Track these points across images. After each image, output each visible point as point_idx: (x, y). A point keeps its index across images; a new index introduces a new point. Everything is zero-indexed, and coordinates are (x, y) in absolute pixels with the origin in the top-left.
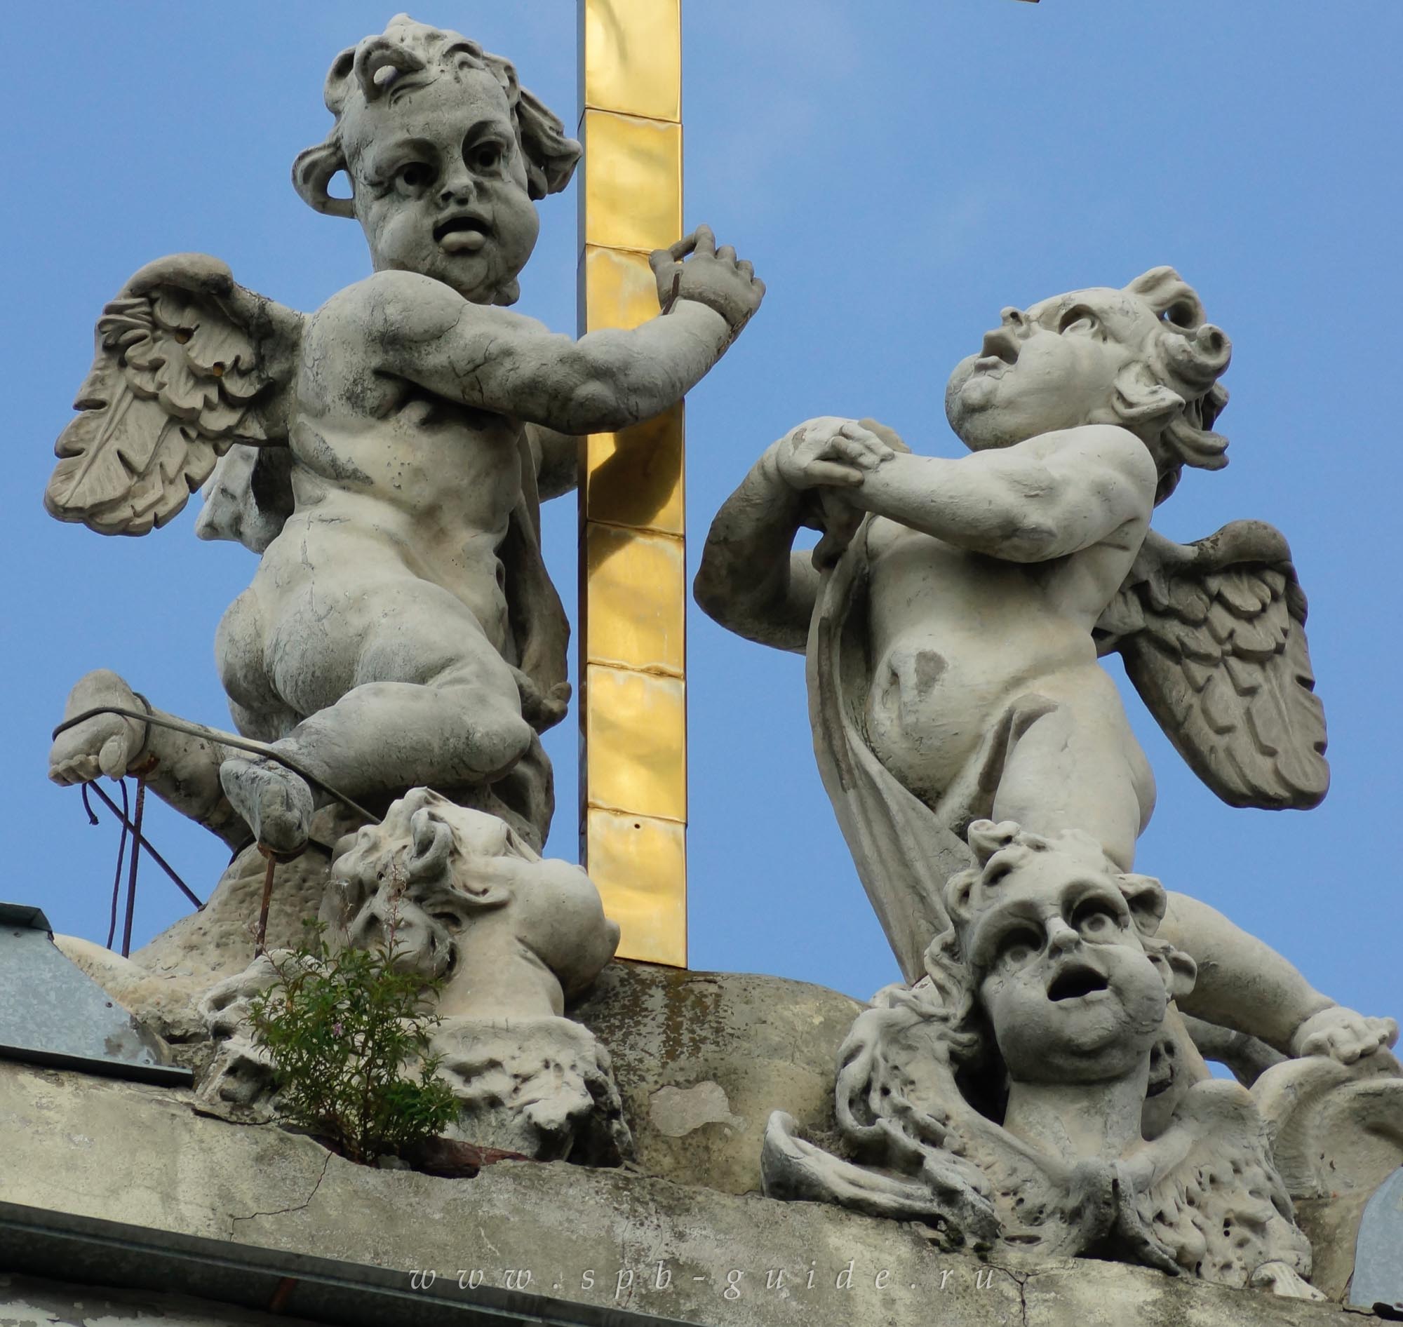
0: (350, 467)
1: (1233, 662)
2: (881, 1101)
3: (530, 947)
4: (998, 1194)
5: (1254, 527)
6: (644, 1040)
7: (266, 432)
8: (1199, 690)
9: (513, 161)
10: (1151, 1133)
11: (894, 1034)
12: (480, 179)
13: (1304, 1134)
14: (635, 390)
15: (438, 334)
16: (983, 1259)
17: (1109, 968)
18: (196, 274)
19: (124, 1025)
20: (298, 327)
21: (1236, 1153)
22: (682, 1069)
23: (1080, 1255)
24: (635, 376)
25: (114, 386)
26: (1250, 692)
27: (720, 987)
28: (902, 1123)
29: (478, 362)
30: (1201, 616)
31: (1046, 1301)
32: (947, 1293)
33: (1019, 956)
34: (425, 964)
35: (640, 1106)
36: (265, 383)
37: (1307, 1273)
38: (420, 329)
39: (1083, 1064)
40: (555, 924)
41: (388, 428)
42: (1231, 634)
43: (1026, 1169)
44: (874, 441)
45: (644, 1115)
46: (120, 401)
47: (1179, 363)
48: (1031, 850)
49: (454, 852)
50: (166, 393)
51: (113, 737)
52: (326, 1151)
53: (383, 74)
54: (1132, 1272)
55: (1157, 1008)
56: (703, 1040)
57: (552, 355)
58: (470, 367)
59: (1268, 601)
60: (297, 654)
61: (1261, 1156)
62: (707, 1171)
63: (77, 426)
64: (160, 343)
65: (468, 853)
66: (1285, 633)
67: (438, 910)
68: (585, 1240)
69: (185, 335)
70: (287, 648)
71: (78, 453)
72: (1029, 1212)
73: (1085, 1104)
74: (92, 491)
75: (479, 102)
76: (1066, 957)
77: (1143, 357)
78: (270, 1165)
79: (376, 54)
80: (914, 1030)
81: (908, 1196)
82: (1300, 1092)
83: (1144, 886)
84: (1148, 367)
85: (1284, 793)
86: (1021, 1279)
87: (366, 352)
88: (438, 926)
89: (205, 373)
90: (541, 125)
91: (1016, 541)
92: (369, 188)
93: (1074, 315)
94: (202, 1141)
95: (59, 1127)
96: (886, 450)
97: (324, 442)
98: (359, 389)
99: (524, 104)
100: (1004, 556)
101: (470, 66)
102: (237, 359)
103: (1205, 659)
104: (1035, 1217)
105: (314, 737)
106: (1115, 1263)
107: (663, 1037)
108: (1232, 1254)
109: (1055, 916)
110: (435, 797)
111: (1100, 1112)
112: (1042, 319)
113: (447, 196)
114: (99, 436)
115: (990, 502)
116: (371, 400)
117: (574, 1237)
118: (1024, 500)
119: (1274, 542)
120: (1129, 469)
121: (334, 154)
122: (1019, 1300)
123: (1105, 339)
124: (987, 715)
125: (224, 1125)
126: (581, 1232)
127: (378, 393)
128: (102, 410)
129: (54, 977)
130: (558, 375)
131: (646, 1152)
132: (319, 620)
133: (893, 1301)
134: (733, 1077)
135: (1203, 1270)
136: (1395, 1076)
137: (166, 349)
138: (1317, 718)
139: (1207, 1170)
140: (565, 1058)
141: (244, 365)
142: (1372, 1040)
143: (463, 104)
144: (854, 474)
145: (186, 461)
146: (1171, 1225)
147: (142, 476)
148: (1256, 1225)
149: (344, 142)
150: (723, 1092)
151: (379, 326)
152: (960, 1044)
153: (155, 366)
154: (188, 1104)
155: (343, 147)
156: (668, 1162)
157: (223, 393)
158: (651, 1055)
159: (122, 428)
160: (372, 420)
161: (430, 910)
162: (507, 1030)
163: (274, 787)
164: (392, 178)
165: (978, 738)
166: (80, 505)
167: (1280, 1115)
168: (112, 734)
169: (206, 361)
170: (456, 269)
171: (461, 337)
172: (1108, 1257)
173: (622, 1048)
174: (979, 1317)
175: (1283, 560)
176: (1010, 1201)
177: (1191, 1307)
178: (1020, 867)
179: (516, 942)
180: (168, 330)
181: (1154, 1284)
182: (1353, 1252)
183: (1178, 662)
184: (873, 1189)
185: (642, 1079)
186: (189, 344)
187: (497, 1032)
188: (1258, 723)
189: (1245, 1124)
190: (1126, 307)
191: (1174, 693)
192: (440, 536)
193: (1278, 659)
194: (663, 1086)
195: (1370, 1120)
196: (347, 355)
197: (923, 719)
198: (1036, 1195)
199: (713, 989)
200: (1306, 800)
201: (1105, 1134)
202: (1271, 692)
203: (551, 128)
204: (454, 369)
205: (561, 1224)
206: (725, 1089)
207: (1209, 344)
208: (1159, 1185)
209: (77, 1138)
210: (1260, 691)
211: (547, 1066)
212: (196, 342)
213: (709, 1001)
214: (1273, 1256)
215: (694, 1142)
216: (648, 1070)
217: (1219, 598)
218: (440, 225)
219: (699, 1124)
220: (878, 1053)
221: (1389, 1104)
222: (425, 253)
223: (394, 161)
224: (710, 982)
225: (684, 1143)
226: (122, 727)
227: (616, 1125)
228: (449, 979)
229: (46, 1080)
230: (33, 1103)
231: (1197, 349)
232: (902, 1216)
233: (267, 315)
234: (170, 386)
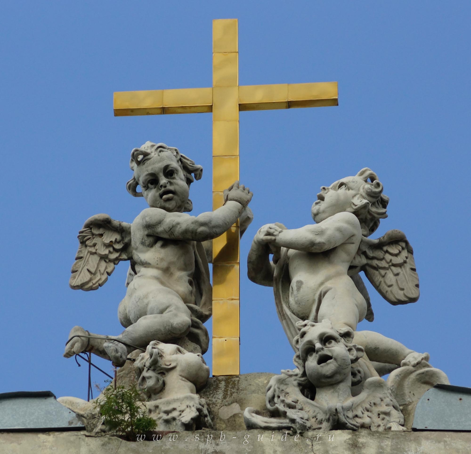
0: (145, 261)
1: (393, 268)
2: (278, 400)
3: (184, 377)
4: (311, 418)
5: (393, 231)
6: (218, 396)
7: (127, 256)
8: (383, 277)
9: (179, 174)
10: (354, 394)
11: (281, 381)
12: (170, 180)
13: (404, 387)
14: (214, 227)
15: (160, 223)
16: (302, 436)
17: (332, 354)
18: (100, 219)
19: (74, 417)
20: (130, 228)
21: (381, 396)
22: (227, 401)
23: (331, 430)
24: (213, 223)
25: (84, 252)
26: (397, 275)
27: (240, 378)
28: (283, 404)
29: (171, 228)
30: (382, 257)
31: (319, 444)
32: (291, 446)
33: (311, 355)
34: (157, 386)
35: (216, 413)
36: (125, 244)
37: (403, 423)
38: (155, 222)
39: (329, 380)
40: (189, 370)
41: (153, 249)
42: (391, 261)
43: (317, 410)
44: (277, 228)
45: (217, 415)
46: (87, 256)
47: (369, 192)
48: (311, 327)
49: (161, 356)
50: (98, 251)
51: (77, 343)
52: (121, 440)
53: (140, 157)
54: (343, 432)
55: (347, 361)
56: (234, 393)
57: (189, 222)
58: (169, 229)
59: (401, 250)
60: (133, 312)
61: (389, 395)
62: (235, 426)
63: (76, 264)
64: (95, 239)
65: (166, 355)
66: (407, 258)
67: (159, 372)
68: (191, 450)
69: (101, 235)
70: (131, 311)
71: (76, 271)
72: (319, 421)
73: (332, 390)
74: (81, 280)
75: (165, 160)
76: (320, 353)
77: (360, 192)
78: (106, 446)
79: (135, 153)
80: (287, 380)
81: (281, 423)
82: (400, 377)
83: (346, 331)
84: (361, 195)
85: (406, 299)
86: (312, 439)
87: (143, 231)
88: (159, 376)
89: (108, 244)
90: (187, 163)
91: (315, 247)
92: (143, 188)
93: (341, 185)
94: (87, 443)
95: (48, 447)
96: (280, 230)
97: (138, 256)
98: (144, 240)
99: (182, 158)
100: (313, 251)
101: (163, 151)
102: (116, 239)
103: (384, 268)
104: (321, 422)
105: (127, 333)
106: (338, 430)
107: (223, 394)
108: (380, 422)
109: (317, 343)
110: (158, 343)
111: (337, 392)
112: (333, 187)
113: (161, 186)
114: (82, 266)
115: (306, 238)
116: (147, 243)
117: (188, 450)
118: (315, 236)
119: (399, 234)
120: (348, 222)
121: (134, 181)
122: (311, 445)
123: (349, 190)
124: (315, 294)
125: (93, 438)
126: (190, 448)
127: (149, 241)
128: (82, 259)
129: (55, 408)
130: (192, 227)
131: (218, 425)
132: (137, 302)
133: (276, 451)
134: (241, 401)
135: (371, 428)
136: (428, 368)
137: (97, 240)
138: (416, 278)
139: (372, 402)
140: (191, 404)
141: (118, 240)
142: (419, 359)
143: (161, 161)
144: (273, 238)
145: (106, 268)
146: (360, 418)
147: (95, 274)
148: (387, 414)
149: (136, 177)
150: (239, 405)
151: (145, 223)
152: (301, 381)
153: (94, 245)
154: (84, 434)
155: (136, 179)
156: (224, 426)
157: (114, 249)
158: (219, 399)
159: (88, 263)
160: (149, 248)
161: (157, 372)
162: (177, 400)
163: (112, 348)
164: (147, 184)
165: (314, 301)
166: (77, 284)
167: (395, 384)
168: (76, 342)
169: (107, 241)
170: (167, 205)
171: (166, 222)
172: (336, 429)
173: (212, 399)
174: (300, 451)
175: (403, 238)
176: (314, 419)
177: (360, 438)
178: (308, 332)
179: (179, 376)
180: (96, 235)
181: (349, 434)
182: (414, 416)
183: (377, 270)
184: (271, 423)
185: (216, 406)
186: (102, 238)
187: (175, 401)
188: (399, 282)
189: (383, 388)
190: (354, 180)
191: (376, 279)
192: (171, 274)
193: (405, 265)
194: (222, 406)
195: (422, 380)
196: (139, 232)
197: (299, 298)
198: (321, 416)
199: (238, 379)
200: (413, 300)
201: (338, 397)
202: (403, 274)
203: (190, 163)
204: (165, 231)
205: (185, 447)
206: (239, 404)
207: (377, 186)
208: (355, 408)
209: (53, 449)
210: (400, 274)
211: (188, 407)
212: (105, 237)
213: (236, 382)
214: (392, 421)
215: (231, 420)
216: (218, 403)
217: (387, 252)
218: (161, 194)
219: (232, 414)
220: (276, 387)
221: (426, 375)
222: (158, 202)
223: (146, 180)
224: (237, 377)
225: (228, 420)
226: (79, 340)
227: (206, 419)
228: (164, 389)
229: (46, 435)
230: (42, 441)
231: (374, 188)
232: (279, 429)
233: (122, 226)
234: (99, 249)
